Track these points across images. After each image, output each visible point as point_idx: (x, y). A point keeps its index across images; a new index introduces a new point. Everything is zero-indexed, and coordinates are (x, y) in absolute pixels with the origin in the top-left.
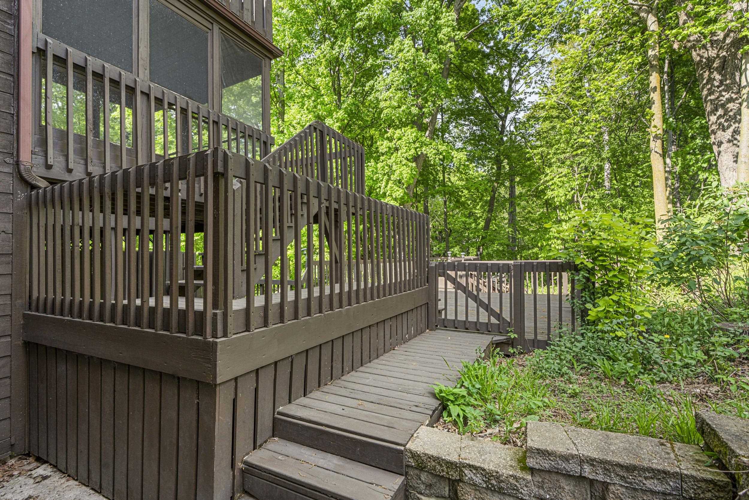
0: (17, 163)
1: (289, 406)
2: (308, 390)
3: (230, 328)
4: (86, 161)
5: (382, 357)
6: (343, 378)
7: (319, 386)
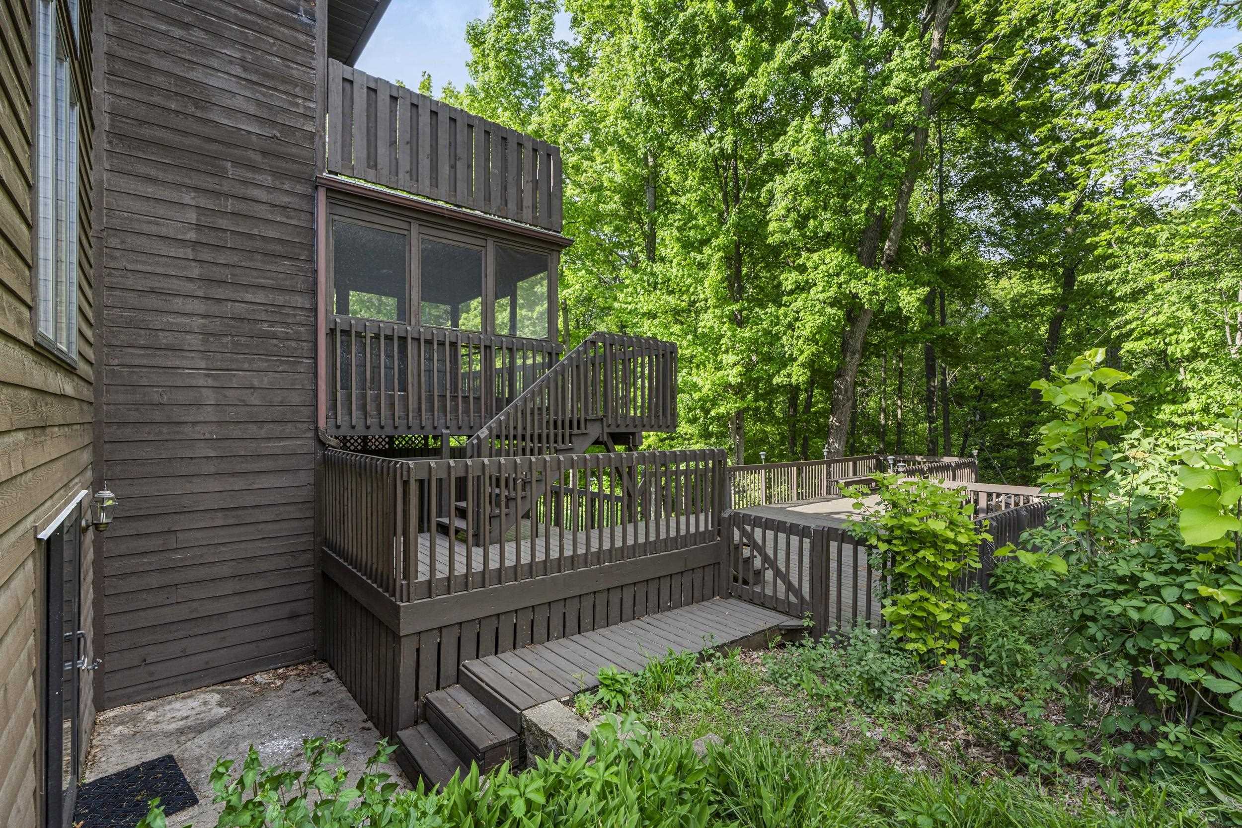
0: (316, 429)
1: (476, 662)
2: (500, 649)
3: (412, 595)
4: (365, 414)
5: (613, 627)
6: (546, 644)
7: (515, 648)
